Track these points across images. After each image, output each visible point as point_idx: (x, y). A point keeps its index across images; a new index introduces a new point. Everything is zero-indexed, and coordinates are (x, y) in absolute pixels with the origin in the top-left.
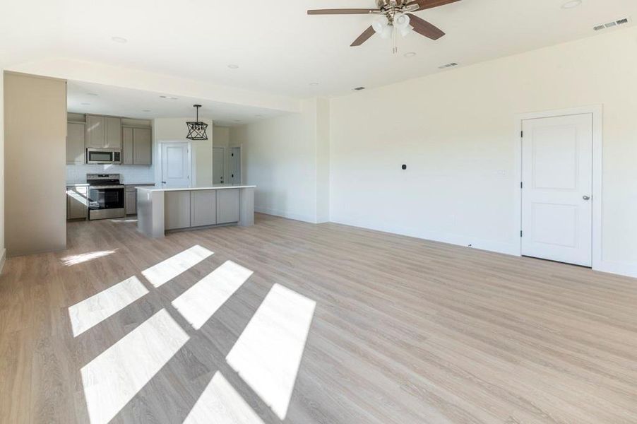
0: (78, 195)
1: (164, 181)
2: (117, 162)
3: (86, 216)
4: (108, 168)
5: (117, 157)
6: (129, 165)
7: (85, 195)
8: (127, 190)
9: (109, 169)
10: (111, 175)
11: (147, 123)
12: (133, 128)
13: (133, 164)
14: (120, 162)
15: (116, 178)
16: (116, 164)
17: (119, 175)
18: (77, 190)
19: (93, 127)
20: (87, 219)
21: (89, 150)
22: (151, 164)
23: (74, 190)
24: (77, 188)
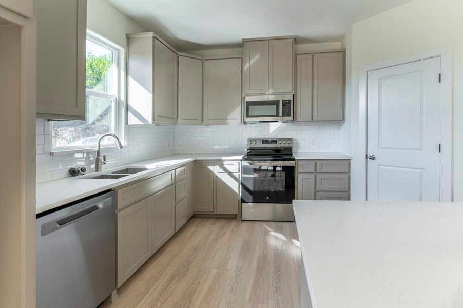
0: (226, 175)
1: (370, 154)
2: (287, 118)
3: (236, 212)
4: (276, 129)
5: (286, 109)
6: (305, 122)
7: (236, 175)
8: (300, 170)
9: (278, 130)
10: (280, 139)
11: (337, 45)
12: (313, 54)
13: (312, 121)
14: (291, 118)
15: (287, 145)
16: (287, 122)
17: (290, 139)
18: (226, 166)
19: (253, 61)
20: (239, 217)
21: (248, 99)
22: (344, 119)
23: (222, 166)
24: (224, 163)
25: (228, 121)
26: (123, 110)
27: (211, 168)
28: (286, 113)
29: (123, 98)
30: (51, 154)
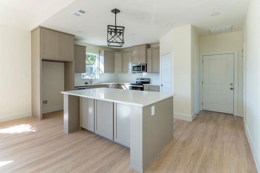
5: (143, 68)
8: (145, 89)
9: (146, 75)
10: (146, 79)
12: (152, 49)
13: (152, 72)
15: (148, 81)
19: (135, 53)
21: (134, 65)
23: (124, 86)
24: (125, 85)
25: (129, 72)
26: (99, 70)
27: (122, 86)
28: (143, 70)
29: (98, 67)
30: (82, 79)
